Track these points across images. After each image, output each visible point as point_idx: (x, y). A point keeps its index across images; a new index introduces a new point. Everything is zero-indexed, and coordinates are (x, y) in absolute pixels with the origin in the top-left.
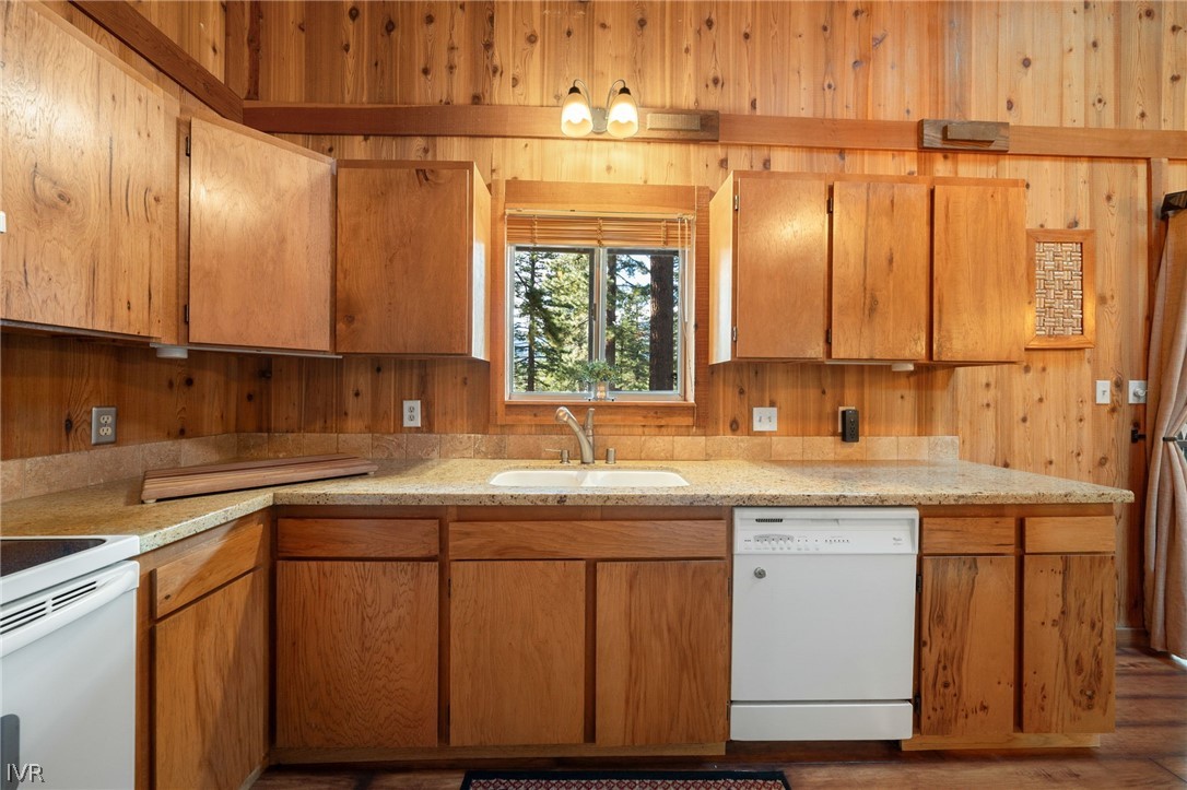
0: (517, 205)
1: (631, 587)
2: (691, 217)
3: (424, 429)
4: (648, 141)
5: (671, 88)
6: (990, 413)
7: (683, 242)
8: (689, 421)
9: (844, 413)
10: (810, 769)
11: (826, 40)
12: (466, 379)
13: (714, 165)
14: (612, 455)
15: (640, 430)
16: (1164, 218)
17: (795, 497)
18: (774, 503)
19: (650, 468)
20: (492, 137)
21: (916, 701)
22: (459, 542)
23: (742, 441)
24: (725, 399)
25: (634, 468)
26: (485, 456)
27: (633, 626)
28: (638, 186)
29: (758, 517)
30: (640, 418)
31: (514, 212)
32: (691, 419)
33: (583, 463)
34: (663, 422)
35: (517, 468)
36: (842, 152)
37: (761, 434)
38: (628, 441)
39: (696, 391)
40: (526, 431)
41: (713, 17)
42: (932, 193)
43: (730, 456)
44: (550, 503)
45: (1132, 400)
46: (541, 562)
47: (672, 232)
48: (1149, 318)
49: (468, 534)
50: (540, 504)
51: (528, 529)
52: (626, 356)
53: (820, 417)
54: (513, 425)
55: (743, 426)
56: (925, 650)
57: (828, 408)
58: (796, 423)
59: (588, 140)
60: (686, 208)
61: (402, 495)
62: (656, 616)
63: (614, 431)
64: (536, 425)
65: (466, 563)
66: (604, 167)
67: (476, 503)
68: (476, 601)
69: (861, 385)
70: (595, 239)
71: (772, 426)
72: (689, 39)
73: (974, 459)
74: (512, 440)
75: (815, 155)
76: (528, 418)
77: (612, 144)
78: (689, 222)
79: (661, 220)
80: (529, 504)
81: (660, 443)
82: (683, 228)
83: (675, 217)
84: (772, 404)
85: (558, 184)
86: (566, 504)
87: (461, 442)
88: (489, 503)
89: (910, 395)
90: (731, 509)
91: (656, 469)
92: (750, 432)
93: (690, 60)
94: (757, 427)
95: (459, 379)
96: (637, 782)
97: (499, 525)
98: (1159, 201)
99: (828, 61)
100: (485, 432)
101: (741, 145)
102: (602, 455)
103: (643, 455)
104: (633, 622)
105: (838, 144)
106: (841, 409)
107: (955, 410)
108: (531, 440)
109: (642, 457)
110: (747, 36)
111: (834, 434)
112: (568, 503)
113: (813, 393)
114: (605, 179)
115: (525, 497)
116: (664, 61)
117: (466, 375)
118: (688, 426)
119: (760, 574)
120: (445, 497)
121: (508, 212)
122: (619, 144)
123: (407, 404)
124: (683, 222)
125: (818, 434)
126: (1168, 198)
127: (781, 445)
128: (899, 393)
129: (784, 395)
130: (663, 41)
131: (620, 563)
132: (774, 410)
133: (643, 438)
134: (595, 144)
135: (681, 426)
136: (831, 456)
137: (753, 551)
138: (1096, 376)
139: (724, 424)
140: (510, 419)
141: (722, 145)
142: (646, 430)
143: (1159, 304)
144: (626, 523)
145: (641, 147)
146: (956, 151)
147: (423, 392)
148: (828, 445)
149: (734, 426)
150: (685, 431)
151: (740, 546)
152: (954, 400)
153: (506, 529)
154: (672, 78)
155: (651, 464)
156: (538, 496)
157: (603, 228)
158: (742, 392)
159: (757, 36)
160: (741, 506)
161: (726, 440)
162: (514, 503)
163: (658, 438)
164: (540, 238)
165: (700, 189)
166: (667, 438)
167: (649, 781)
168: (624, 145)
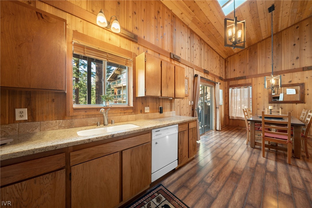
0: (78, 40)
1: (131, 155)
2: (132, 59)
3: (30, 120)
4: (121, 36)
5: (126, 25)
6: (179, 107)
7: (130, 65)
8: (131, 111)
9: (160, 108)
10: (165, 181)
11: (157, 30)
12: (54, 99)
13: (136, 48)
14: (113, 122)
15: (119, 114)
16: (195, 77)
17: (162, 125)
18: (159, 127)
19: (124, 124)
20: (66, 12)
21: (178, 160)
22: (74, 159)
23: (143, 115)
24: (139, 105)
25: (120, 125)
26: (64, 128)
27: (132, 165)
28: (118, 47)
29: (156, 131)
30: (120, 111)
31: (76, 42)
32: (132, 110)
33: (104, 125)
34: (126, 112)
35: (82, 130)
36: (159, 54)
37: (146, 113)
38: (116, 117)
39: (133, 103)
40: (82, 117)
41: (136, 12)
42: (175, 67)
43: (141, 119)
44: (109, 137)
45: (192, 104)
46: (106, 156)
47: (127, 62)
48: (193, 92)
49: (79, 155)
50: (106, 138)
51: (101, 147)
52: (82, 93)
53: (156, 108)
54: (76, 116)
55: (143, 111)
56: (179, 149)
57: (158, 107)
58: (153, 110)
59: (103, 28)
60: (131, 57)
61: (46, 147)
62: (137, 160)
63: (112, 115)
64: (86, 115)
65: (78, 165)
66: (108, 38)
67: (82, 143)
68: (82, 177)
69: (162, 102)
70: (106, 59)
71: (148, 111)
72: (130, 14)
73: (177, 115)
74: (76, 121)
75: (155, 53)
76: (83, 113)
77: (110, 33)
78: (131, 61)
79: (125, 58)
80: (103, 139)
81: (125, 117)
82: (130, 62)
83: (128, 58)
84: (148, 106)
85: (93, 38)
86: (114, 137)
87: (52, 124)
88: (88, 142)
89: (169, 104)
90: (151, 130)
91: (126, 124)
92: (144, 113)
93: (131, 20)
94: (146, 111)
95: (50, 100)
96: (134, 204)
97: (91, 149)
98: (194, 75)
99: (157, 34)
100: (64, 118)
101: (142, 46)
102: (111, 122)
103: (121, 121)
104: (132, 164)
105: (159, 52)
106: (160, 107)
107: (175, 106)
108: (84, 120)
109: (120, 122)
110: (143, 21)
111: (159, 112)
112: (115, 136)
113: (155, 103)
114: (108, 42)
115: (101, 137)
116: (125, 16)
117: (54, 98)
118: (131, 112)
119: (156, 143)
120: (69, 143)
121: (74, 41)
122: (113, 34)
123: (17, 111)
124: (130, 60)
125: (156, 112)
126: (195, 75)
127: (150, 115)
128: (168, 103)
129: (150, 104)
130: (124, 11)
131: (128, 149)
132: (149, 108)
133: (120, 116)
134: (105, 30)
135: (130, 112)
136: (158, 117)
137: (156, 138)
138: (189, 101)
139: (139, 111)
140: (75, 114)
141: (138, 44)
142: (121, 114)
143: (194, 90)
144: (130, 138)
145: (119, 37)
146: (175, 60)
147: (29, 105)
148: (158, 114)
149: (141, 112)
150: (131, 113)
151: (153, 138)
152: (175, 104)
153: (94, 149)
154: (126, 22)
155: (123, 123)
156: (105, 136)
157: (109, 56)
158: (143, 104)
159: (145, 21)
160: (154, 129)
161: (140, 115)
162: (97, 140)
163: (124, 116)
164: (87, 54)
165: (133, 53)
166: (126, 116)
167: (137, 203)
168: (114, 34)
